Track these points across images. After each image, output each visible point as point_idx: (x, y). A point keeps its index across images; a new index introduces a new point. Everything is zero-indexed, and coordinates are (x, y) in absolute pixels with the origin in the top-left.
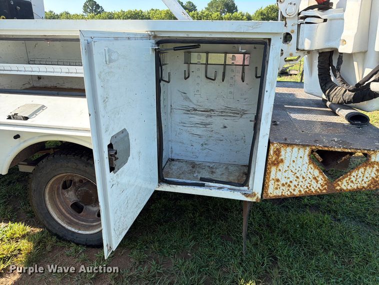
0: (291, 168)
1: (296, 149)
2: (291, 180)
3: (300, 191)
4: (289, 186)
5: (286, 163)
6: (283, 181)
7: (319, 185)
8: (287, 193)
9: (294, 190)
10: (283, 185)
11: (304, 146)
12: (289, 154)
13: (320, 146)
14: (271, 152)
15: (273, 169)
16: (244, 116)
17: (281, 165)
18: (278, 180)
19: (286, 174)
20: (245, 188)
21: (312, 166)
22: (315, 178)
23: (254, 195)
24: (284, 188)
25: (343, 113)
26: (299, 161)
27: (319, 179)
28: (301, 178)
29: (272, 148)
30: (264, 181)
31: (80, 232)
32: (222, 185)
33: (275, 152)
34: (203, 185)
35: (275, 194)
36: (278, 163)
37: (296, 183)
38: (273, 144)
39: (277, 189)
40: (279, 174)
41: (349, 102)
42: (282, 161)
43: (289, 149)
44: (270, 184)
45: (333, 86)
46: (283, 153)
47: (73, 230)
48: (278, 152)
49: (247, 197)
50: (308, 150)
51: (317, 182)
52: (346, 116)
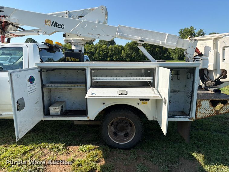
0: (204, 107)
1: (205, 101)
2: (204, 111)
3: (207, 115)
4: (204, 114)
5: (203, 106)
6: (202, 112)
7: (213, 113)
8: (203, 117)
9: (206, 115)
10: (202, 114)
11: (208, 99)
12: (203, 102)
13: (213, 99)
14: (198, 102)
15: (199, 108)
16: (178, 92)
17: (201, 106)
18: (200, 112)
19: (203, 110)
20: (189, 117)
21: (210, 106)
22: (212, 110)
23: (192, 118)
24: (202, 115)
25: (212, 89)
26: (207, 104)
27: (213, 110)
28: (207, 110)
29: (198, 101)
30: (196, 113)
31: (120, 143)
32: (180, 116)
33: (199, 102)
34: (174, 117)
35: (199, 117)
36: (200, 106)
37: (206, 113)
38: (198, 99)
39: (200, 115)
40: (200, 109)
41: (213, 86)
42: (201, 105)
43: (203, 101)
44: (198, 114)
45: (206, 81)
46: (201, 102)
47: (118, 143)
48: (200, 102)
49: (190, 119)
50: (209, 101)
51: (213, 111)
52: (213, 90)
